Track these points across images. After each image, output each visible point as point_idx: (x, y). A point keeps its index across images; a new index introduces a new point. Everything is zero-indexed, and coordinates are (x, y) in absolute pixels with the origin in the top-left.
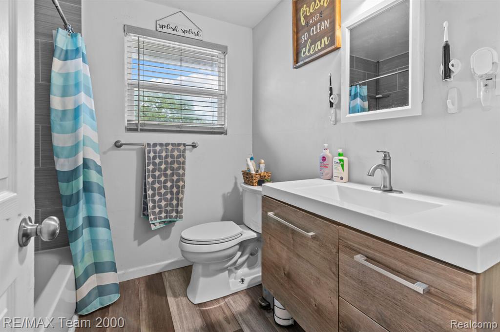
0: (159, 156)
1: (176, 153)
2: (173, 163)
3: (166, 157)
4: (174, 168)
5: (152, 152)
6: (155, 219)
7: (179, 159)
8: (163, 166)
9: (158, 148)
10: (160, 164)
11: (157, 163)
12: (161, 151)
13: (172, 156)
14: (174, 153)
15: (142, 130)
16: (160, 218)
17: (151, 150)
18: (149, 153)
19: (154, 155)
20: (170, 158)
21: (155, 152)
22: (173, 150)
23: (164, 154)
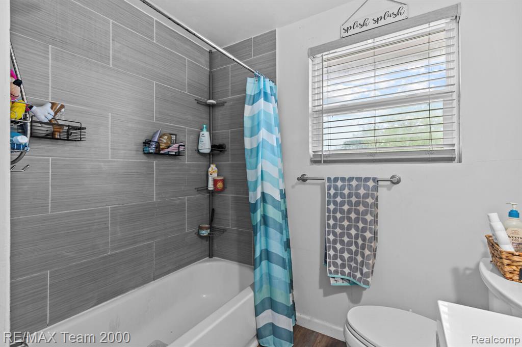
0: (340, 193)
1: (362, 191)
2: (357, 204)
3: (350, 195)
4: (359, 210)
5: (332, 189)
6: (336, 272)
7: (366, 200)
8: (346, 207)
9: (339, 184)
10: (342, 204)
11: (339, 202)
12: (343, 188)
13: (357, 195)
14: (359, 191)
15: (325, 162)
16: (343, 273)
17: (331, 185)
18: (329, 189)
19: (335, 191)
20: (354, 197)
21: (336, 188)
22: (358, 187)
23: (346, 192)
